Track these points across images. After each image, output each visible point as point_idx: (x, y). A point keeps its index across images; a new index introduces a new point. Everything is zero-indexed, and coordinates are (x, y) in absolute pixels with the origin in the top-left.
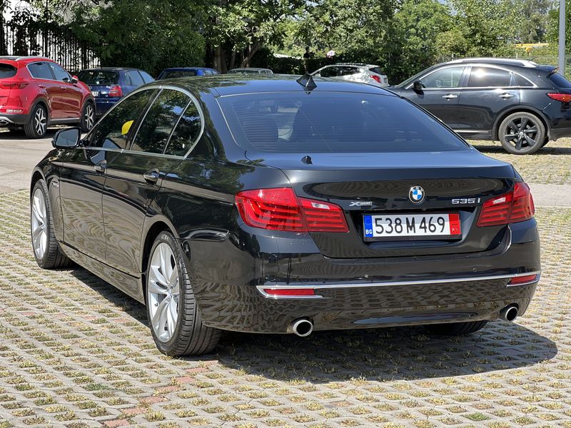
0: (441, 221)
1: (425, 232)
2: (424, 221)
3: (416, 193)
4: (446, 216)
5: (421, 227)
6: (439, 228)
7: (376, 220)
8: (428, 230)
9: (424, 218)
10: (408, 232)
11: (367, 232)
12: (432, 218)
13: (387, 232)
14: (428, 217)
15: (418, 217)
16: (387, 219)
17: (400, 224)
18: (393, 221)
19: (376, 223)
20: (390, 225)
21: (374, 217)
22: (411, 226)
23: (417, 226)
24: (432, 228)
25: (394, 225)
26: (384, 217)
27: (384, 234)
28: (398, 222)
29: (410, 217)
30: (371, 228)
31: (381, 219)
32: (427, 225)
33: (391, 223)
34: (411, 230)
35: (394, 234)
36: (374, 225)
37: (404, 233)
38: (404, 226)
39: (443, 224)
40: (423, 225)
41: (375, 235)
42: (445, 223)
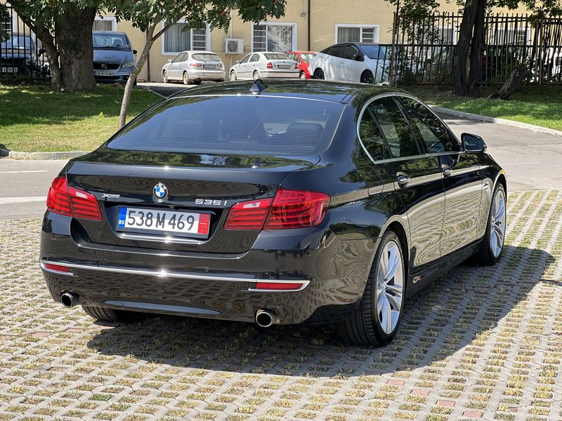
0: (191, 220)
1: (173, 228)
2: (174, 217)
3: (158, 190)
4: (197, 216)
5: (170, 223)
6: (187, 225)
7: (130, 212)
8: (176, 226)
9: (175, 215)
10: (157, 226)
11: (120, 222)
12: (182, 216)
13: (137, 224)
14: (178, 214)
15: (170, 214)
16: (140, 213)
17: (151, 218)
18: (145, 215)
19: (130, 215)
20: (142, 218)
21: (129, 209)
22: (161, 221)
23: (167, 221)
24: (181, 225)
25: (145, 219)
26: (138, 210)
27: (135, 226)
28: (150, 216)
29: (162, 213)
30: (124, 219)
31: (134, 212)
32: (176, 222)
33: (143, 216)
34: (160, 225)
35: (144, 227)
36: (127, 216)
37: (153, 227)
38: (155, 220)
39: (192, 223)
40: (172, 222)
41: (127, 226)
42: (195, 222)
